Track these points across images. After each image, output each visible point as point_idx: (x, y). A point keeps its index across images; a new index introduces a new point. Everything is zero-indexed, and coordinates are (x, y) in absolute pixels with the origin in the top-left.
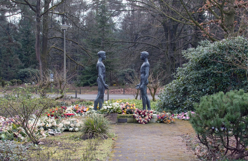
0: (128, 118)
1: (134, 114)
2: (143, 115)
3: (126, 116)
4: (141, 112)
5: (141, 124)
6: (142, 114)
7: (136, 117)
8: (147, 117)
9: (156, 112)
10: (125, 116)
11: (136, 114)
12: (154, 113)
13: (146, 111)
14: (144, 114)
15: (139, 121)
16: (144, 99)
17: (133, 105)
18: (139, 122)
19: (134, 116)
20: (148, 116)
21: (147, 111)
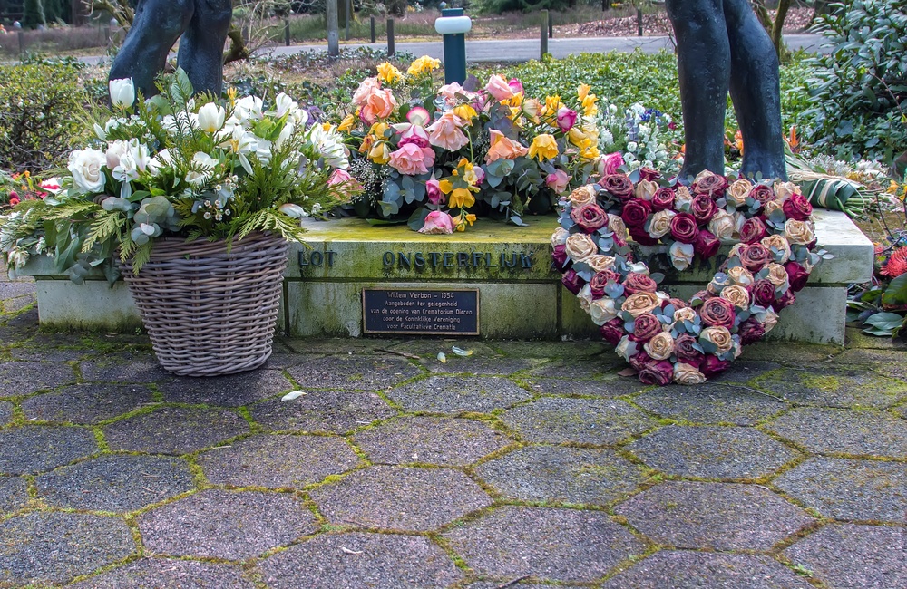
0: (491, 280)
1: (558, 235)
2: (681, 254)
3: (469, 261)
4: (656, 207)
5: (651, 380)
6: (671, 237)
7: (582, 283)
8: (735, 284)
9: (840, 192)
10: (448, 257)
11: (593, 232)
12: (822, 199)
13: (721, 193)
14: (693, 226)
15: (615, 341)
16: (706, 34)
17: (563, 109)
18: (625, 347)
19: (560, 261)
20: (754, 270)
21: (741, 191)
